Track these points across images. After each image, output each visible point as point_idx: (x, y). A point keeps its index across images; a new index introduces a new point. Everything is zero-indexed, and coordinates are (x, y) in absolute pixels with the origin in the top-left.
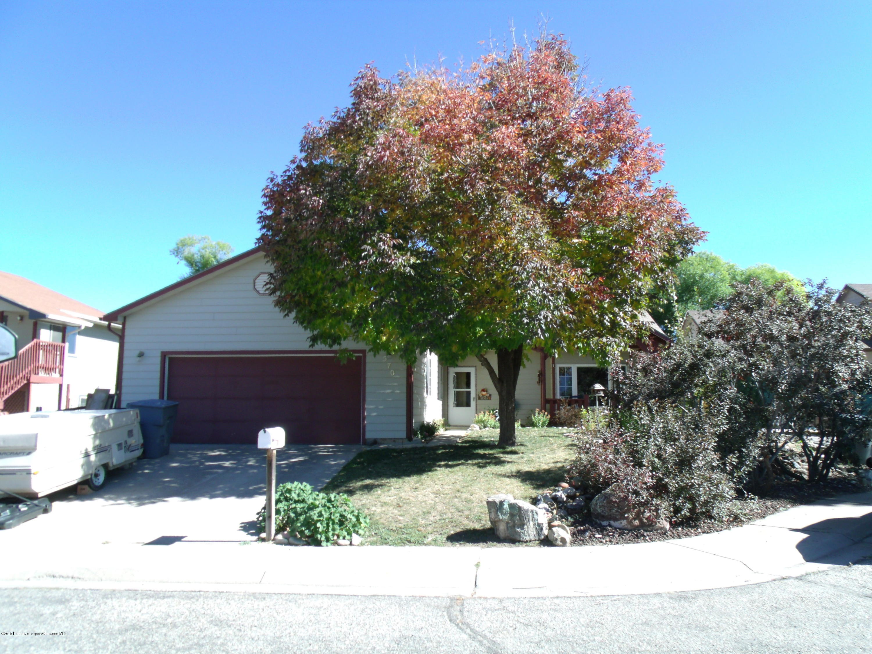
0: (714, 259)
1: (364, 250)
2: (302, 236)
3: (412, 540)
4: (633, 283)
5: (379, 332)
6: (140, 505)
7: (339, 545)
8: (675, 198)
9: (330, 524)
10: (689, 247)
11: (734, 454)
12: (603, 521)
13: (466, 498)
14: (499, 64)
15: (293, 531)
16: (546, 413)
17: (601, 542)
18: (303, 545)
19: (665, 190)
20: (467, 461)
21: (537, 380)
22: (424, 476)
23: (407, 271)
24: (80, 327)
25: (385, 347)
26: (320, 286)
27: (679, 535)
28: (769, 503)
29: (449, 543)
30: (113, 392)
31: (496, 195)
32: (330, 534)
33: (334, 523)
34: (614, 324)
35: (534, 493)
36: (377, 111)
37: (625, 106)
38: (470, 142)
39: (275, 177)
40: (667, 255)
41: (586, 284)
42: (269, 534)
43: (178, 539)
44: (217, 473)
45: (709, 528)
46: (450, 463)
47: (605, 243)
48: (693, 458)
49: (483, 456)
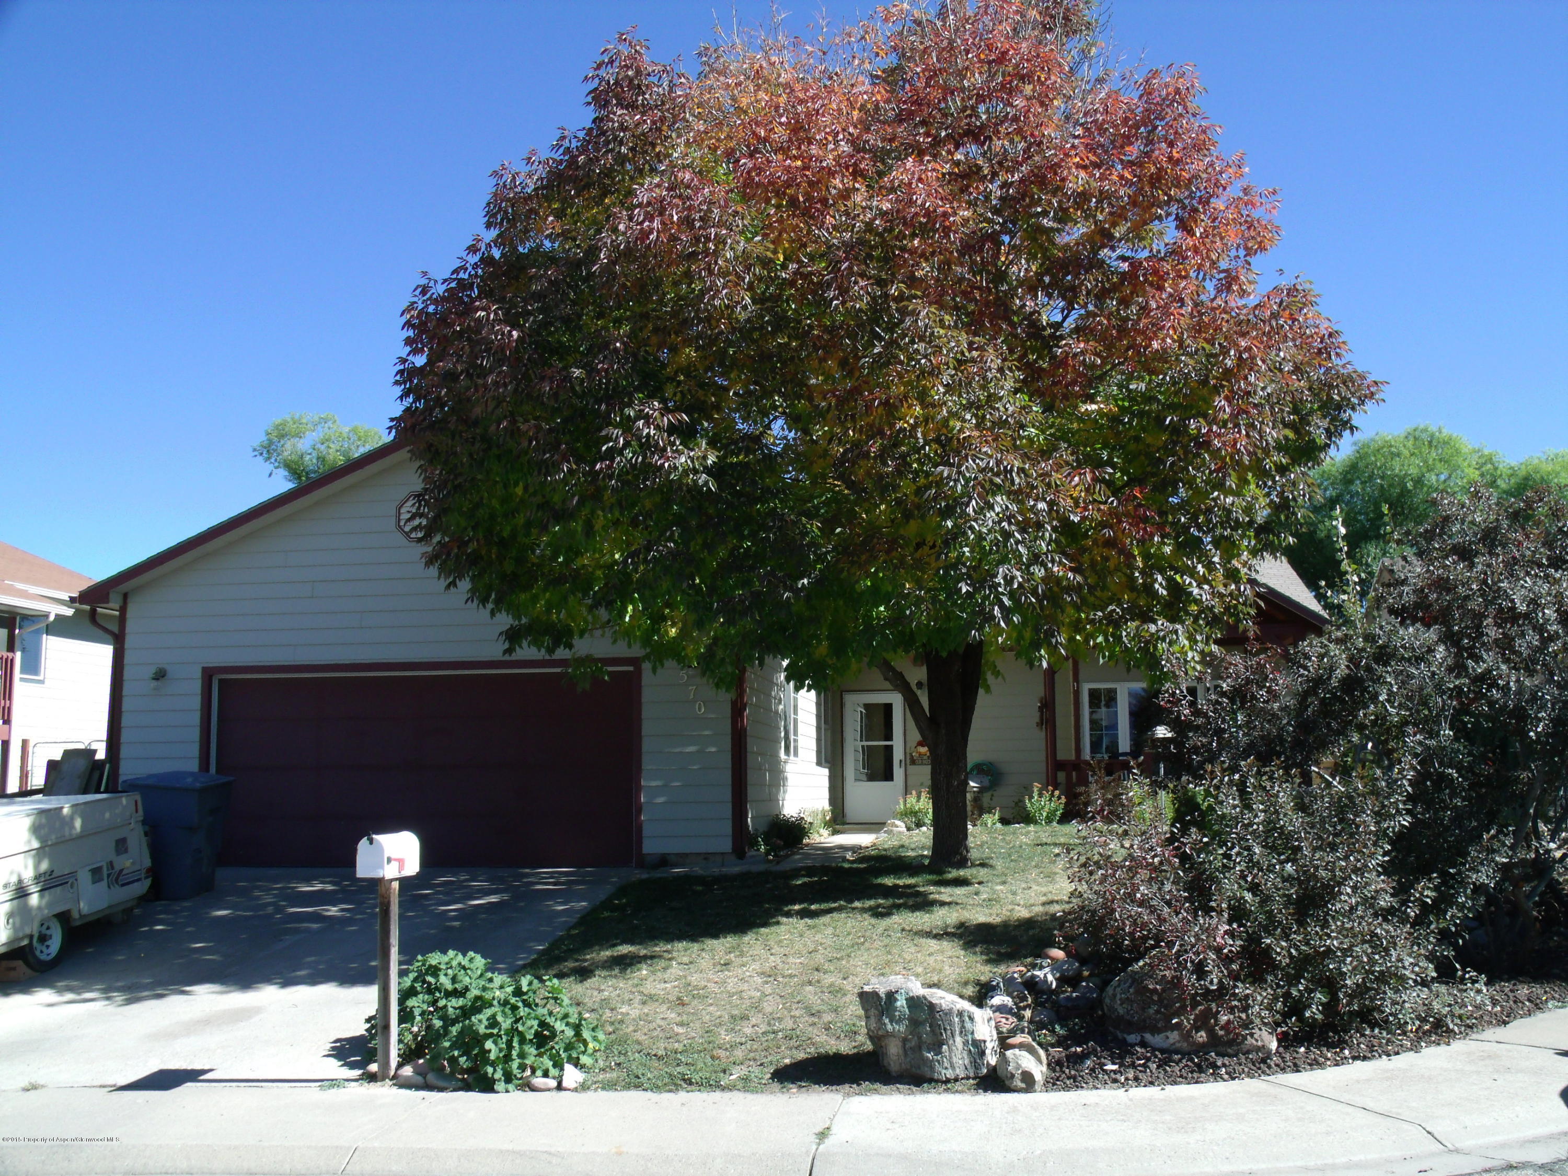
0: (1445, 443)
1: (608, 439)
2: (478, 411)
3: (696, 1078)
4: (1214, 500)
5: (659, 619)
6: (129, 1002)
7: (533, 1089)
8: (1316, 308)
9: (515, 1044)
10: (1345, 416)
11: (1430, 880)
12: (1130, 1033)
13: (831, 985)
14: (919, 23)
15: (435, 1058)
16: (1057, 793)
17: (1115, 1081)
18: (455, 1090)
19: (1292, 291)
20: (852, 902)
21: (1037, 719)
22: (749, 938)
23: (700, 482)
24: (46, 616)
25: (673, 650)
26: (520, 520)
27: (1295, 1065)
28: (1523, 991)
29: (776, 1086)
30: (101, 755)
31: (897, 310)
32: (515, 1065)
33: (522, 1041)
34: (1178, 592)
35: (985, 972)
36: (643, 134)
37: (1185, 108)
38: (846, 194)
39: (431, 285)
40: (1291, 435)
41: (1106, 503)
42: (386, 1064)
43: (192, 1076)
44: (308, 930)
45: (1371, 1048)
46: (813, 907)
47: (1150, 411)
48: (1329, 891)
49: (891, 892)
